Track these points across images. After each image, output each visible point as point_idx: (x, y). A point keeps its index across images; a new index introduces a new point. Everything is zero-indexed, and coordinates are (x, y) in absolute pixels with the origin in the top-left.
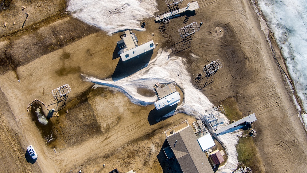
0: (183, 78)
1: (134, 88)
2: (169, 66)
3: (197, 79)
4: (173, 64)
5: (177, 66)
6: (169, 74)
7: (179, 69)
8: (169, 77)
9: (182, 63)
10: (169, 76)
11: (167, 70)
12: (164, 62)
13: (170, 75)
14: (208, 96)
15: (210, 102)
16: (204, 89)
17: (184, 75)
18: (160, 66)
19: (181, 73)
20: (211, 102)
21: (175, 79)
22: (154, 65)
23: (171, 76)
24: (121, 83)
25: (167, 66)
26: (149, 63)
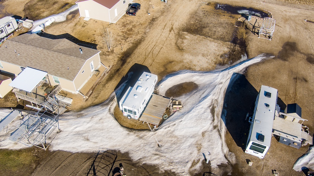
0: (147, 148)
1: (202, 82)
2: (189, 146)
3: (119, 166)
4: (187, 154)
5: (177, 157)
6: (177, 133)
7: (168, 155)
8: (172, 130)
9: (173, 171)
10: (174, 131)
11: (186, 138)
12: (205, 144)
13: (174, 133)
14: (73, 156)
15: (60, 149)
16: (91, 161)
17: (149, 154)
18: (203, 134)
19: (157, 153)
20: (59, 151)
21: (158, 135)
22: (215, 127)
23: (171, 134)
24: (225, 76)
25: (194, 143)
26: (224, 125)
